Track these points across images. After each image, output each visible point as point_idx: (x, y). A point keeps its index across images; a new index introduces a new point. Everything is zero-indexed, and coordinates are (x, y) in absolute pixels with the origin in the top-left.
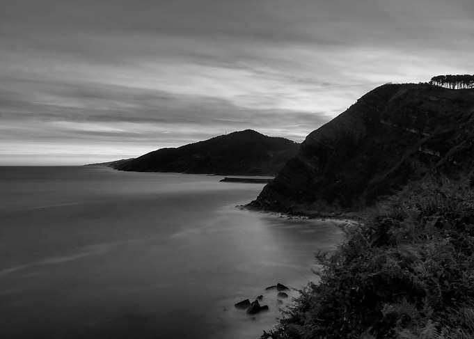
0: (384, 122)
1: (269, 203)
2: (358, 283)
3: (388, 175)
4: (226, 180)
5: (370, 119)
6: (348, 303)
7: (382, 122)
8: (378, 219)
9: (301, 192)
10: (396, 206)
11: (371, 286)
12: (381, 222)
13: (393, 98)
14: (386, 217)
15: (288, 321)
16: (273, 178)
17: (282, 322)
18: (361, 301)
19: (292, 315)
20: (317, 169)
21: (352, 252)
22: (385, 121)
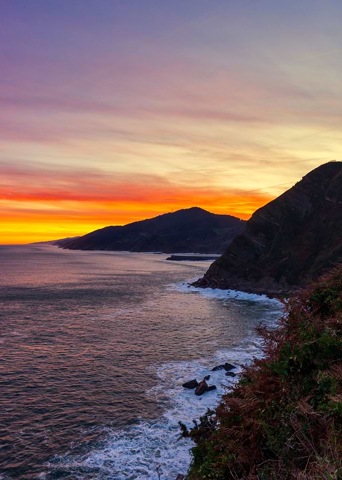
0: (328, 199)
1: (216, 280)
2: (297, 353)
3: (334, 252)
4: (173, 258)
5: (316, 196)
6: (286, 374)
7: (327, 199)
8: (318, 290)
9: (248, 270)
10: (336, 278)
11: (308, 355)
12: (321, 294)
13: (337, 176)
14: (326, 288)
15: (229, 395)
16: (219, 256)
17: (224, 397)
18: (299, 371)
19: (234, 389)
20: (264, 246)
21: (292, 324)
22: (330, 198)
